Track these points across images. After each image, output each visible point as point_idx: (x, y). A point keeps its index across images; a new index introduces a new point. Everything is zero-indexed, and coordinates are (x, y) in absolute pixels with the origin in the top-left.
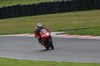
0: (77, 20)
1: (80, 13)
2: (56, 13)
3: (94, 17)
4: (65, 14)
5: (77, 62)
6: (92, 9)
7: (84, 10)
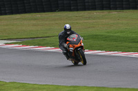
0: (34, 25)
1: (38, 15)
2: (5, 14)
3: (57, 22)
4: (18, 16)
5: (32, 83)
6: (55, 11)
7: (44, 11)
